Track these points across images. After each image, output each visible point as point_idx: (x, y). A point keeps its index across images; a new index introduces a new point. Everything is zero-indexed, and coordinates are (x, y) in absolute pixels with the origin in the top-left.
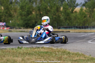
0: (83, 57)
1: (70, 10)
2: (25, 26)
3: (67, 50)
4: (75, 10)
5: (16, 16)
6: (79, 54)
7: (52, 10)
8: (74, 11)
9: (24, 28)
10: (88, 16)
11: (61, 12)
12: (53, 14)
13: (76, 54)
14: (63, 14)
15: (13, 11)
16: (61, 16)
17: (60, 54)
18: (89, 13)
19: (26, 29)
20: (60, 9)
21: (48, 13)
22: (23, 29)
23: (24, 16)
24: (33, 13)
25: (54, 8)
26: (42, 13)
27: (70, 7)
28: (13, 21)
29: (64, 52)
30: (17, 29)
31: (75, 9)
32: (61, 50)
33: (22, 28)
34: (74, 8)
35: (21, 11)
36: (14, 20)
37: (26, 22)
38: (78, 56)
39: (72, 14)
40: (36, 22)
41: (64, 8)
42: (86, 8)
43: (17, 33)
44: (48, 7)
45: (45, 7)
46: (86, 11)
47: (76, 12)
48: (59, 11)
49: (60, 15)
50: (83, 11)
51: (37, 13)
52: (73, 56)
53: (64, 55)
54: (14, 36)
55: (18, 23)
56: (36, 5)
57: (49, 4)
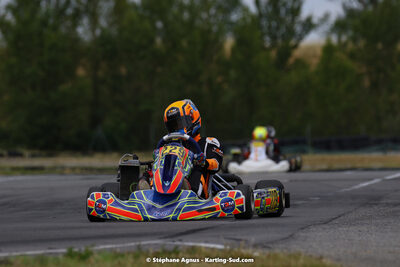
1: (273, 54)
4: (297, 53)
8: (291, 61)
9: (37, 152)
10: (366, 83)
11: (227, 65)
12: (184, 76)
14: (233, 74)
16: (226, 86)
18: (372, 68)
19: (50, 155)
20: (221, 47)
21: (159, 70)
22: (33, 156)
24: (81, 72)
25: (189, 43)
26: (123, 71)
27: (274, 38)
30: (2, 156)
31: (296, 47)
33: (27, 153)
34: (293, 42)
41: (241, 42)
42: (354, 40)
44: (159, 41)
46: (352, 56)
47: (301, 63)
48: (214, 57)
49: (219, 79)
51: (101, 74)
56: (93, 30)
57: (159, 24)
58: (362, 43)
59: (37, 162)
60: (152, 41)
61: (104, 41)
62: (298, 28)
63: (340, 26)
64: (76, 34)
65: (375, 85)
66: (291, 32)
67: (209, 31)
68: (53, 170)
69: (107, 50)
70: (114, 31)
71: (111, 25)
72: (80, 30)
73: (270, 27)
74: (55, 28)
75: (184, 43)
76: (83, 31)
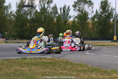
0: (86, 68)
1: (63, 22)
2: (20, 38)
3: (69, 61)
4: (68, 22)
5: (11, 28)
6: (82, 65)
7: (46, 22)
8: (67, 23)
10: (81, 28)
11: (55, 24)
12: (47, 26)
13: (79, 65)
14: (56, 26)
15: (8, 22)
17: (64, 64)
18: (81, 25)
20: (54, 21)
21: (43, 25)
22: (18, 40)
23: (19, 27)
24: (28, 25)
25: (48, 20)
26: (36, 24)
27: (63, 19)
28: (8, 33)
29: (67, 63)
30: (13, 40)
31: (68, 21)
32: (63, 61)
33: (17, 39)
34: (67, 20)
35: (16, 22)
36: (9, 31)
37: (21, 33)
38: (81, 67)
39: (65, 25)
40: (31, 34)
41: (57, 20)
42: (78, 20)
43: (14, 44)
45: (40, 19)
46: (78, 23)
47: (69, 24)
48: (53, 23)
49: (54, 27)
50: (76, 23)
52: (76, 66)
53: (68, 66)
54: (13, 47)
55: (14, 34)
56: (31, 17)
57: (43, 16)
58: (79, 20)
59: (19, 41)
60: (41, 19)
61: (32, 19)
62: (68, 18)
63: (76, 17)
64: (27, 17)
65: (82, 28)
66: (67, 18)
67: (52, 18)
68: (22, 43)
69: (33, 21)
70: (34, 17)
71: (34, 16)
72: (28, 17)
73: (63, 17)
74: (23, 16)
75: (47, 20)
76: (29, 17)
